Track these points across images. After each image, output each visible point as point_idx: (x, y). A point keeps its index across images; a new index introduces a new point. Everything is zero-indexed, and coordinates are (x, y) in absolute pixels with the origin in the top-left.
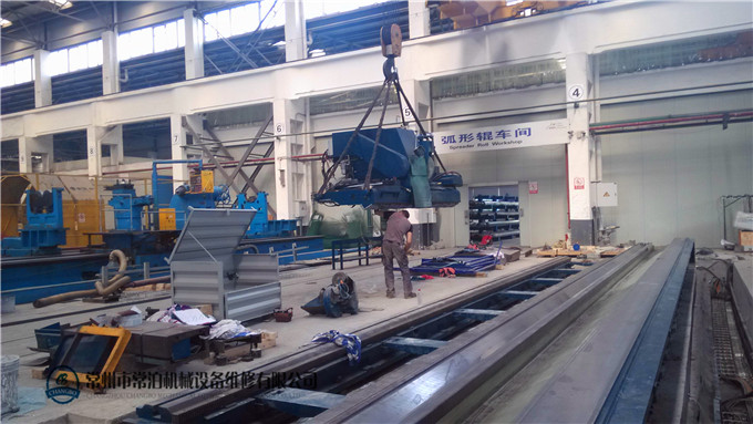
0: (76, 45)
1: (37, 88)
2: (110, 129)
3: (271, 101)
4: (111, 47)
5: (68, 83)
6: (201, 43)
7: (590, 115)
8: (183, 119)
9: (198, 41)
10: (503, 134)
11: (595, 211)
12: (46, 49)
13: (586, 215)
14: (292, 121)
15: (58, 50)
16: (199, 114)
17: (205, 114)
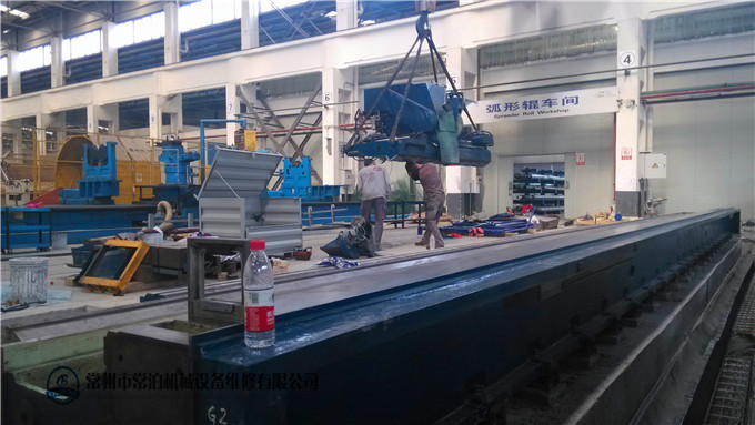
0: (141, 17)
1: (105, 59)
2: (171, 98)
3: (320, 70)
4: (172, 19)
5: (133, 54)
6: (257, 15)
7: (641, 84)
8: (238, 88)
9: (254, 13)
10: (549, 103)
11: (643, 182)
12: (113, 21)
13: (632, 186)
14: (340, 91)
15: (124, 22)
16: (253, 84)
17: (258, 84)
